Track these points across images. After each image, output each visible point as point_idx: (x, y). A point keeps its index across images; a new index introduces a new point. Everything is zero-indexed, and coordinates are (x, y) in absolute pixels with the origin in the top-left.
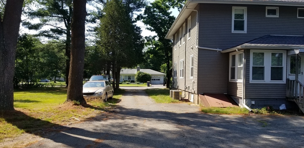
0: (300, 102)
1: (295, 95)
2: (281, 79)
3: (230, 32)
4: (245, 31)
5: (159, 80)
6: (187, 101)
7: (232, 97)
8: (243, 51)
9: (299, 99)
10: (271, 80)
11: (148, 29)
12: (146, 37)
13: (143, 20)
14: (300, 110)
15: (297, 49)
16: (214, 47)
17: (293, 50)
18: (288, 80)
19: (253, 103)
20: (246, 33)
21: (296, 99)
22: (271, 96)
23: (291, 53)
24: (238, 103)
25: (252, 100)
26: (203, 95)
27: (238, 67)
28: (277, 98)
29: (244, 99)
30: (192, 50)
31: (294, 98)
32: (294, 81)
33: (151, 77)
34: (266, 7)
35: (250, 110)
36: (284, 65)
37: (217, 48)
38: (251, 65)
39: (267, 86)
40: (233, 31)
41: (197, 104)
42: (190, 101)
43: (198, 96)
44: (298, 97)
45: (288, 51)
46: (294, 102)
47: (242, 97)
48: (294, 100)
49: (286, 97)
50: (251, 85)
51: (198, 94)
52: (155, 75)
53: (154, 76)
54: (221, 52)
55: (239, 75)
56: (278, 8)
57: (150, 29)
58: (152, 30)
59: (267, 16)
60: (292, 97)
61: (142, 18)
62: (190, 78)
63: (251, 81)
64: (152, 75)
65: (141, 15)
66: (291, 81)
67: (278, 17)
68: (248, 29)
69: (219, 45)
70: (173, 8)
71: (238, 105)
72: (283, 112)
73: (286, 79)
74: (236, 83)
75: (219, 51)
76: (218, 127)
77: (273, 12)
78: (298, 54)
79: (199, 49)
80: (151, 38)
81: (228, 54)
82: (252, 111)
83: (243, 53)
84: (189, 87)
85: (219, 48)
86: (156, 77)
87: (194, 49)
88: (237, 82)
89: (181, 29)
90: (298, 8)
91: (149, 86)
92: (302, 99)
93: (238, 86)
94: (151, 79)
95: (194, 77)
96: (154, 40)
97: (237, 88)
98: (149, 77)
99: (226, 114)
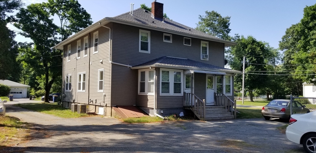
0: (195, 109)
1: (191, 105)
2: (180, 92)
3: (138, 51)
4: (149, 52)
5: (21, 93)
6: (94, 114)
7: (141, 108)
8: (154, 68)
9: (194, 108)
10: (174, 93)
11: (21, 34)
12: (20, 43)
13: (14, 23)
14: (195, 116)
15: (192, 70)
16: (125, 63)
17: (188, 70)
18: (185, 93)
19: (162, 112)
20: (150, 53)
21: (192, 108)
22: (174, 105)
23: (187, 73)
24: (148, 113)
25: (161, 110)
26: (117, 107)
27: (149, 82)
28: (178, 107)
29: (155, 109)
30: (101, 64)
31: (190, 107)
32: (189, 94)
33: (10, 89)
34: (164, 34)
35: (164, 118)
36: (182, 82)
37: (127, 64)
38: (161, 82)
39: (172, 98)
40: (140, 51)
41: (110, 117)
42: (98, 114)
43: (112, 108)
44: (194, 106)
45: (184, 70)
46: (191, 110)
47: (154, 108)
48: (191, 108)
49: (184, 106)
50: (160, 98)
51: (112, 107)
52: (15, 87)
53: (14, 89)
54: (131, 68)
55: (149, 89)
56: (172, 35)
57: (24, 35)
58: (27, 36)
59: (164, 41)
60: (189, 106)
61: (14, 20)
62: (98, 92)
63: (161, 94)
64: (12, 87)
65: (12, 17)
66: (187, 94)
67: (172, 42)
68: (151, 50)
69: (130, 62)
70: (53, 15)
71: (148, 115)
72: (182, 118)
73: (184, 92)
74: (147, 96)
75: (129, 67)
76: (157, 132)
77: (168, 38)
78: (192, 74)
79: (112, 64)
80: (26, 44)
81: (137, 70)
82: (165, 119)
83: (154, 71)
84: (96, 100)
85: (129, 65)
86: (17, 89)
87: (103, 64)
88: (148, 94)
89: (79, 41)
90: (184, 38)
91: (11, 100)
92: (197, 107)
93: (148, 99)
94: (10, 92)
95: (104, 90)
96: (31, 47)
97: (148, 100)
98: (8, 90)
99: (148, 122)
